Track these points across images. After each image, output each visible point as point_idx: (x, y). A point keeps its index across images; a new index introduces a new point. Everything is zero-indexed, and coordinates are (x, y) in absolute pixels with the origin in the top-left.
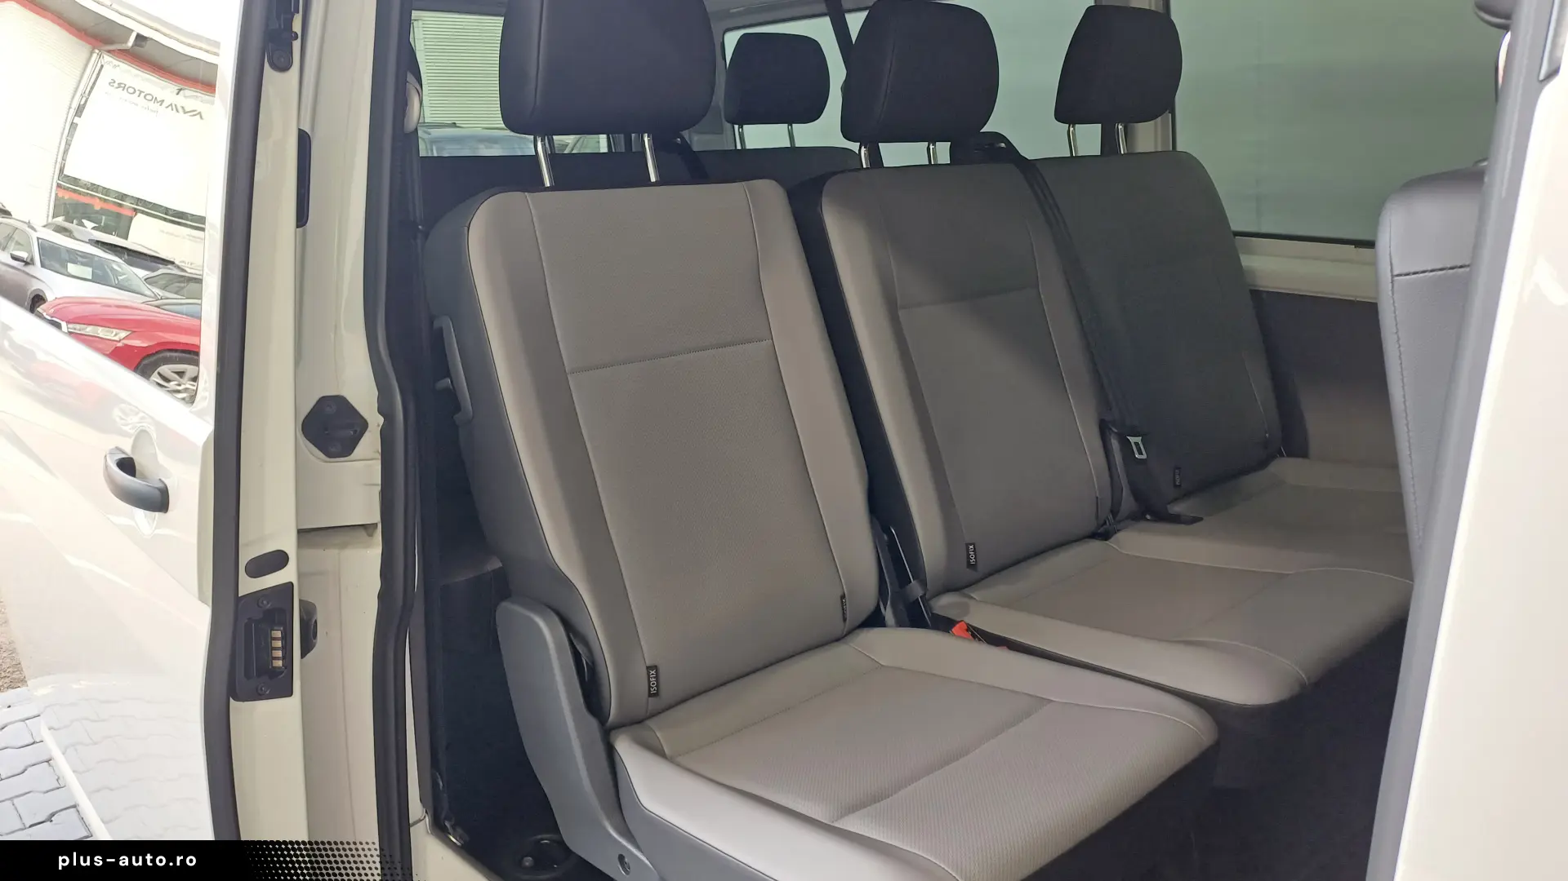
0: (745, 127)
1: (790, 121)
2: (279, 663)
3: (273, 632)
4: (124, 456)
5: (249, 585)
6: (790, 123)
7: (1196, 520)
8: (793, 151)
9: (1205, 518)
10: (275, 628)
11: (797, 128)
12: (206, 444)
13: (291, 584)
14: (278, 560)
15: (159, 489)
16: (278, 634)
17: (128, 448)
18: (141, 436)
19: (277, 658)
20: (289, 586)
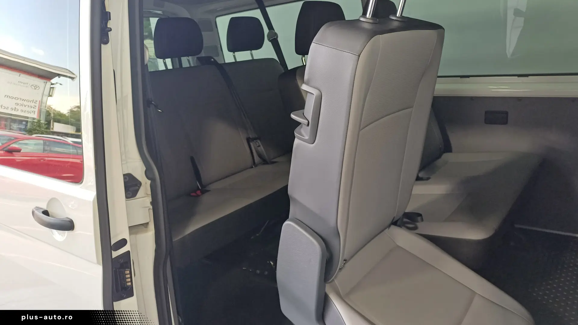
0: (236, 53)
1: (251, 49)
2: (130, 284)
3: (126, 272)
4: (44, 210)
5: (115, 254)
6: (251, 50)
7: (428, 179)
8: (253, 61)
9: (431, 177)
10: (127, 270)
11: (254, 52)
12: (94, 201)
13: (129, 251)
14: (123, 243)
15: (69, 221)
16: (128, 272)
17: (45, 207)
18: (51, 201)
19: (129, 282)
20: (128, 253)
